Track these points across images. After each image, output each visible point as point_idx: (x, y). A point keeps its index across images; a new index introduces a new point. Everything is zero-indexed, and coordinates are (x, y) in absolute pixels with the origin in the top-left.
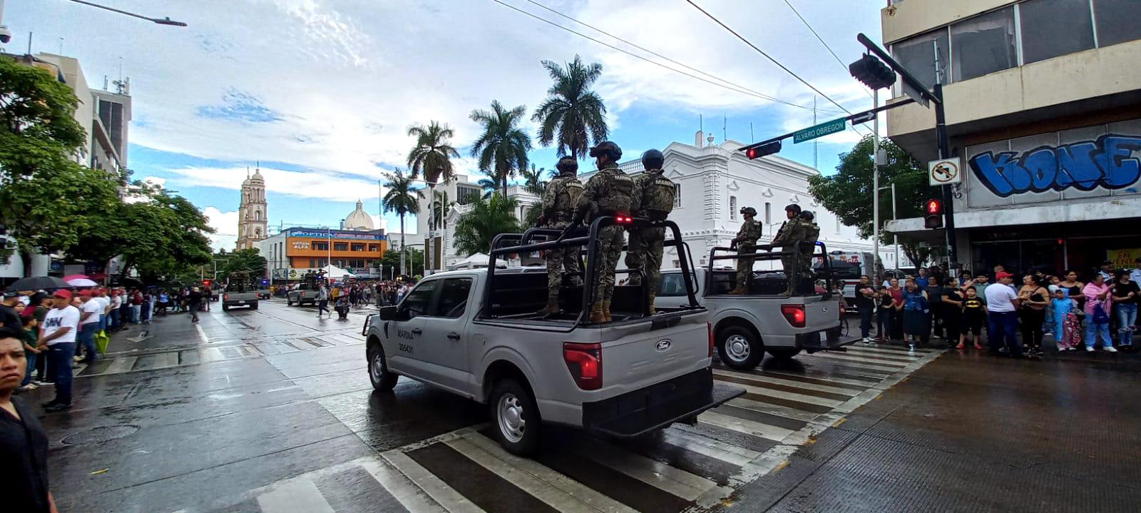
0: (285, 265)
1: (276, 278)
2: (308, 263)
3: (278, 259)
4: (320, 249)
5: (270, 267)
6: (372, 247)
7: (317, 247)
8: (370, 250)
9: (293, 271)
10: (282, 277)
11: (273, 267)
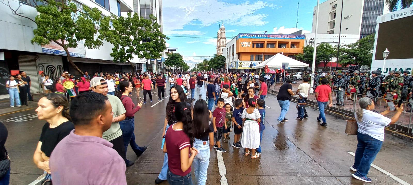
0: (236, 58)
1: (230, 68)
2: (249, 57)
3: (231, 55)
4: (257, 47)
5: (227, 61)
6: (293, 44)
7: (255, 45)
8: (291, 47)
9: (241, 63)
10: (234, 67)
11: (228, 62)
